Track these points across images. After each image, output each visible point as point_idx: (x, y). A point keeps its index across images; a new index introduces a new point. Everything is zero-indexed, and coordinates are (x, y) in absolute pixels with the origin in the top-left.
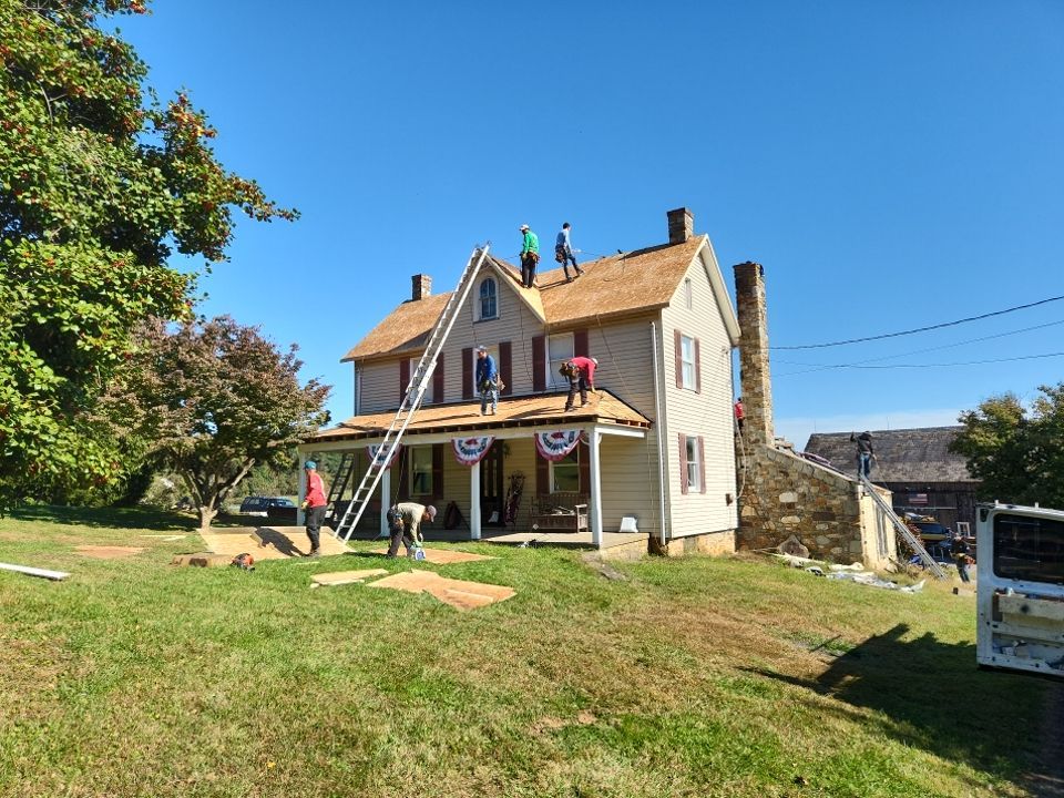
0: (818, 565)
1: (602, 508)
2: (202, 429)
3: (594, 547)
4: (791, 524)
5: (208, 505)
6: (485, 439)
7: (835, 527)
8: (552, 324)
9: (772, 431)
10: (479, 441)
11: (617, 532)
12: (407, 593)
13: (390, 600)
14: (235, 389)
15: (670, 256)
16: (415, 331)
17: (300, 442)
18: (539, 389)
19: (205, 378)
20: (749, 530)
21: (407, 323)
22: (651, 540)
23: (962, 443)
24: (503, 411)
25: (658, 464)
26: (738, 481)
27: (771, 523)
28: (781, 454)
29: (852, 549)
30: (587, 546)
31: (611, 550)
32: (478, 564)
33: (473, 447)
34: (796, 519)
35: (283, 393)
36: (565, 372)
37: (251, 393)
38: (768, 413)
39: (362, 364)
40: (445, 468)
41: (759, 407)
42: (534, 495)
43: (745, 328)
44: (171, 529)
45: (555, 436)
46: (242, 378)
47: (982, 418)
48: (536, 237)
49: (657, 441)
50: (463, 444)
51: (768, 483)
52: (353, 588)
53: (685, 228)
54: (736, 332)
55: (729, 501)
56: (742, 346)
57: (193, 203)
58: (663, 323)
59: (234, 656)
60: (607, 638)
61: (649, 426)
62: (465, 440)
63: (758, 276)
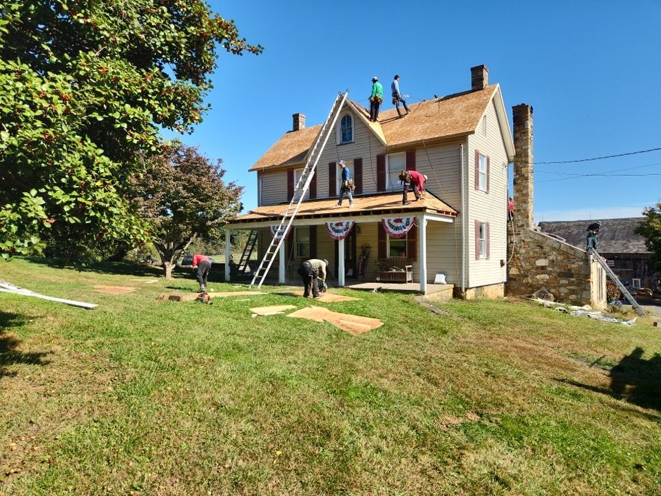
0: (562, 306)
1: (427, 268)
2: (164, 213)
3: (422, 293)
4: (543, 279)
5: (169, 261)
6: (348, 223)
7: (573, 282)
8: (391, 146)
9: (532, 219)
10: (344, 224)
11: (433, 283)
12: (314, 322)
13: (306, 326)
14: (185, 187)
15: (473, 99)
16: (296, 151)
17: (227, 222)
18: (381, 190)
19: (165, 180)
20: (514, 283)
21: (291, 146)
22: (455, 289)
23: (644, 228)
24: (357, 205)
25: (461, 240)
26: (508, 251)
27: (529, 278)
28: (539, 234)
29: (584, 296)
30: (416, 292)
31: (432, 295)
32: (351, 303)
33: (340, 228)
34: (547, 277)
35: (216, 191)
36: (402, 178)
37: (195, 190)
38: (531, 207)
39: (262, 173)
40: (318, 241)
41: (525, 203)
42: (377, 259)
43: (518, 150)
44: (147, 276)
45: (397, 221)
46: (189, 180)
47: (658, 212)
48: (381, 86)
49: (461, 225)
50: (334, 226)
51: (528, 253)
52: (279, 317)
53: (483, 80)
54: (512, 152)
55: (502, 264)
56: (515, 162)
57: (193, 35)
58: (469, 145)
59: (223, 366)
60: (458, 356)
61: (456, 215)
62: (334, 223)
63: (529, 114)
